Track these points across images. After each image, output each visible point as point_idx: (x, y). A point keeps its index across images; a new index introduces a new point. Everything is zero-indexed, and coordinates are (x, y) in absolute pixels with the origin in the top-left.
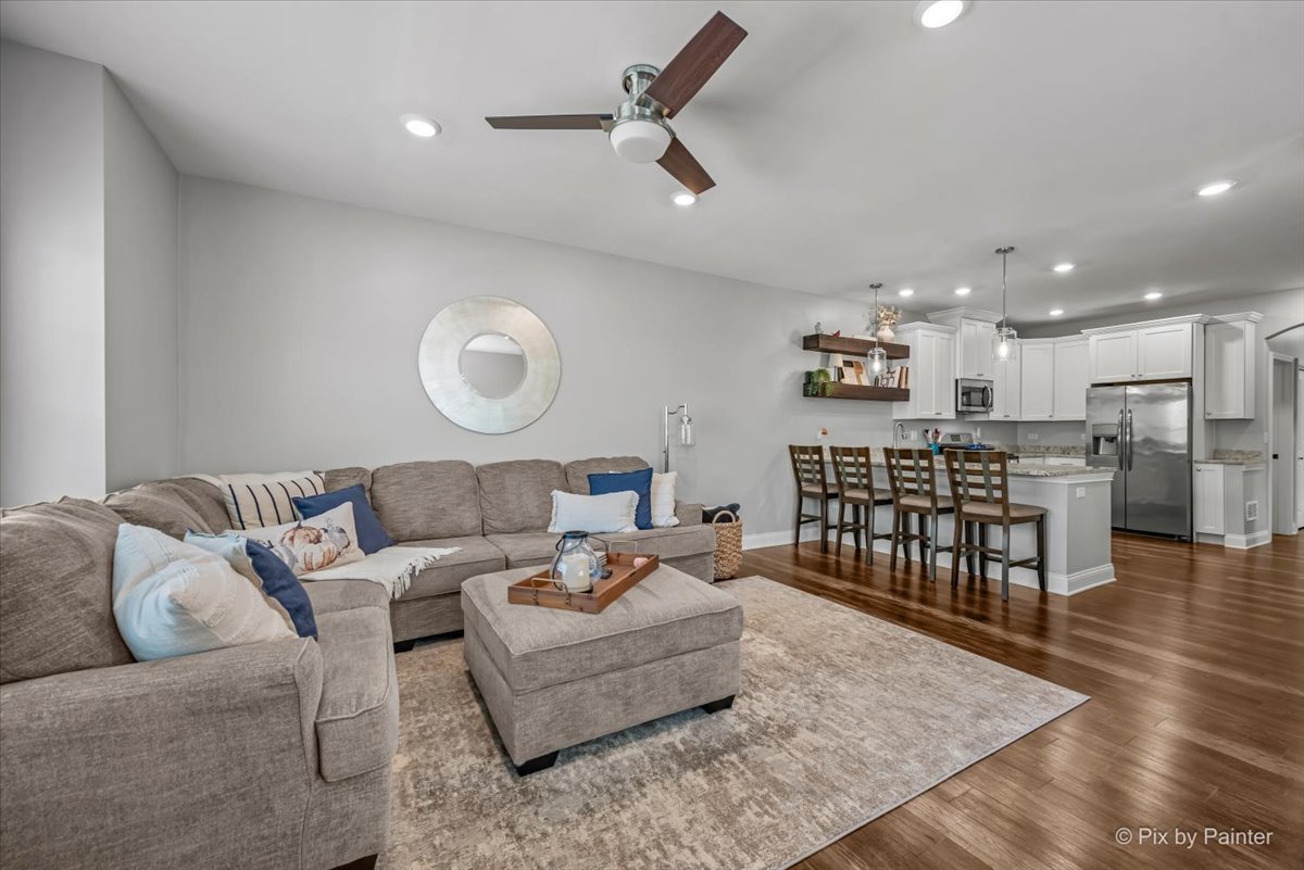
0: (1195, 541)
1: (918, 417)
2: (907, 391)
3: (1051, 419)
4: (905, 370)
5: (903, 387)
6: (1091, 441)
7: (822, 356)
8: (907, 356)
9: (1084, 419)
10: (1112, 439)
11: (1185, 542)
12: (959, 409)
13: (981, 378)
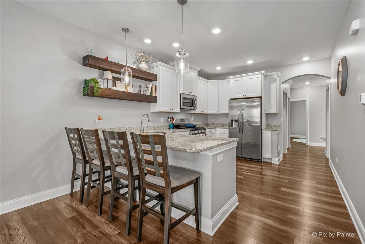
0: (263, 161)
1: (161, 111)
2: (156, 97)
3: (218, 113)
4: (154, 86)
5: (154, 95)
6: (230, 121)
7: (99, 72)
8: (155, 80)
9: (228, 113)
10: (237, 121)
11: (259, 162)
12: (182, 108)
13: (191, 94)
